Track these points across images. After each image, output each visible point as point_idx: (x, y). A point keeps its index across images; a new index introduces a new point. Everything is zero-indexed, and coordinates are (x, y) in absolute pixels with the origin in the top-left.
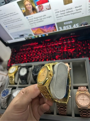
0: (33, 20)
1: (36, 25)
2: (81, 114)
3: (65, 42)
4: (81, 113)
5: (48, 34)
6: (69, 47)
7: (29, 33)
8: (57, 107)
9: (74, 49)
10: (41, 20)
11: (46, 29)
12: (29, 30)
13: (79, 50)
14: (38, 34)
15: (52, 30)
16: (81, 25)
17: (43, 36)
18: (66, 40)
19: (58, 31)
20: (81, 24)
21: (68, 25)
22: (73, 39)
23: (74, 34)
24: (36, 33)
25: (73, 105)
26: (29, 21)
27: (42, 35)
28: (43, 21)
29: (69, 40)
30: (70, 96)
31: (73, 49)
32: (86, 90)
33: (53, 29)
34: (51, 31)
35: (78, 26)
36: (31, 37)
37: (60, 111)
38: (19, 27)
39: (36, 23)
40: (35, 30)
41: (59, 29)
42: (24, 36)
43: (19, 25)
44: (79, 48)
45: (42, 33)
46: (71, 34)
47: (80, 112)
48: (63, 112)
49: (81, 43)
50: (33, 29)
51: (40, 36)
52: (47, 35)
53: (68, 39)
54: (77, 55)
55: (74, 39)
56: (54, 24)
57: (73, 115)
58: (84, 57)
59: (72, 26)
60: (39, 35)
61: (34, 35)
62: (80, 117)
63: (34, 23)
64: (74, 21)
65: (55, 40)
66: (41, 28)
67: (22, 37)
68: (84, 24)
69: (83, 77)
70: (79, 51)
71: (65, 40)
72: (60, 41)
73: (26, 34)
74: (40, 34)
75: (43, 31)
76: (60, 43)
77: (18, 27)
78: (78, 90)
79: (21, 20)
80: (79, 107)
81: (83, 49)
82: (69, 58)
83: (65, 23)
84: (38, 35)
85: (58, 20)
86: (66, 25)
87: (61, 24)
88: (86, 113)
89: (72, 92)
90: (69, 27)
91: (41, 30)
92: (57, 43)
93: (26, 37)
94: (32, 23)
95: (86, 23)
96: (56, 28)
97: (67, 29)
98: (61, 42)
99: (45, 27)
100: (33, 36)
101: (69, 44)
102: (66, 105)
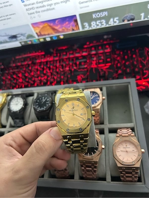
0: (35, 6)
1: (39, 16)
2: (123, 177)
3: (93, 52)
4: (122, 175)
5: (64, 35)
6: (101, 61)
7: (28, 33)
8: (80, 166)
9: (110, 64)
10: (49, 7)
11: (59, 26)
12: (28, 25)
13: (119, 65)
14: (45, 35)
15: (71, 28)
16: (123, 21)
17: (54, 38)
18: (96, 48)
19: (81, 30)
20: (122, 18)
21: (100, 19)
22: (107, 46)
23: (110, 36)
24: (40, 32)
25: (109, 161)
26: (27, 7)
27: (51, 38)
28: (53, 9)
29: (100, 48)
30: (103, 147)
31: (107, 65)
32: (132, 135)
33: (73, 26)
34: (69, 30)
35: (117, 21)
36: (31, 41)
37: (86, 173)
38: (7, 19)
39: (41, 13)
40: (39, 27)
41: (83, 27)
42: (18, 39)
43: (7, 16)
44: (119, 62)
45: (52, 34)
46: (105, 37)
47: (121, 173)
48: (91, 173)
49: (121, 53)
50: (35, 25)
51: (48, 39)
52: (62, 37)
53: (98, 46)
54: (115, 75)
55: (109, 47)
56: (75, 16)
57: (109, 178)
58: (127, 78)
59: (107, 23)
60: (47, 36)
61: (37, 37)
62: (120, 180)
63: (37, 12)
64: (112, 12)
65: (75, 47)
66: (49, 24)
67: (14, 39)
68: (128, 18)
69: (125, 112)
70: (118, 68)
71: (93, 49)
72: (85, 50)
73: (22, 35)
74: (49, 34)
75: (54, 29)
76: (84, 54)
77: (5, 19)
78: (118, 135)
79: (10, 5)
80: (119, 165)
81: (125, 63)
82: (100, 80)
83: (94, 16)
84: (44, 37)
85: (81, 8)
86: (96, 20)
87: (87, 17)
88: (131, 175)
89: (106, 139)
90: (101, 23)
91: (50, 26)
92: (79, 53)
93: (21, 39)
94: (34, 13)
95: (133, 17)
96: (77, 24)
97: (98, 27)
98: (86, 51)
99: (57, 21)
100: (36, 39)
101: (100, 55)
102: (96, 163)
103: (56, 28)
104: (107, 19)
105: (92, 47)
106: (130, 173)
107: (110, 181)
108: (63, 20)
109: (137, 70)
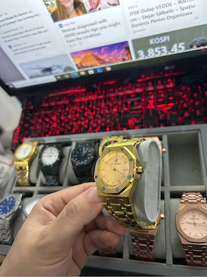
0: (75, 31)
1: (81, 44)
2: (189, 258)
3: (151, 88)
4: (189, 256)
5: (111, 67)
6: (161, 100)
7: (65, 65)
8: (130, 240)
9: (173, 104)
10: (93, 32)
11: (106, 55)
12: (66, 55)
13: (185, 105)
14: (87, 67)
15: (121, 57)
16: (191, 47)
17: (99, 71)
18: (154, 82)
19: (134, 59)
20: (190, 43)
21: (160, 45)
22: (169, 80)
23: (173, 67)
24: (81, 63)
25: (170, 236)
26: (66, 33)
27: (95, 70)
28: (99, 34)
29: (159, 82)
30: (162, 216)
31: (169, 105)
32: (202, 201)
33: (123, 55)
34: (119, 60)
35: (183, 48)
36: (69, 74)
37: (138, 250)
38: (42, 48)
39: (83, 40)
40: (79, 57)
41: (137, 56)
42: (53, 72)
43: (40, 44)
44: (185, 102)
45: (96, 65)
46: (167, 68)
47: (187, 252)
48: (146, 251)
49: (189, 89)
50: (74, 54)
51: (91, 72)
52: (109, 69)
53: (158, 80)
54: (179, 119)
55: (172, 81)
56: (127, 42)
57: (170, 259)
58: (196, 123)
59: (169, 50)
60: (90, 68)
61: (77, 70)
62: (185, 263)
63: (77, 39)
64: (175, 36)
65: (126, 81)
66: (93, 53)
67: (48, 73)
68: (197, 43)
69: (193, 170)
70: (184, 110)
71: (150, 83)
72: (139, 85)
73: (58, 67)
74: (92, 66)
75: (98, 59)
76: (138, 90)
77: (38, 49)
78: (183, 201)
79: (45, 31)
80: (184, 242)
81: (193, 103)
82: (159, 126)
83: (151, 42)
84: (86, 69)
85: (134, 32)
86: (154, 46)
87: (142, 43)
88: (200, 257)
89: (167, 206)
90: (161, 50)
91: (94, 56)
92: (131, 89)
93: (57, 73)
94: (74, 40)
95: (204, 42)
96: (129, 52)
97: (157, 56)
98: (141, 87)
99: (103, 49)
100: (75, 72)
101: (159, 92)
102: (152, 237)
103: (101, 57)
104: (169, 45)
105: (148, 81)
106: (199, 254)
107: (172, 263)
108: (111, 48)
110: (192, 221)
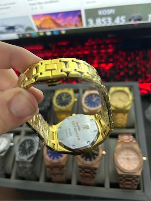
1: (41, 8)
3: (95, 51)
4: (122, 182)
5: (66, 31)
6: (103, 61)
7: (27, 25)
11: (62, 20)
12: (27, 17)
13: (121, 66)
14: (45, 28)
15: (74, 23)
16: (130, 20)
17: (56, 33)
19: (85, 26)
21: (106, 16)
22: (110, 46)
23: (114, 35)
24: (40, 25)
27: (52, 32)
28: (57, 1)
29: (102, 46)
32: (134, 141)
33: (76, 21)
34: (72, 25)
35: (124, 21)
36: (30, 34)
37: (84, 178)
38: (7, 8)
39: (43, 5)
40: (39, 20)
41: (87, 23)
42: (17, 30)
43: (6, 5)
45: (53, 28)
46: (110, 36)
48: (90, 179)
49: (124, 54)
50: (36, 17)
51: (49, 33)
52: (63, 32)
53: (101, 44)
55: (113, 47)
56: (79, 11)
57: (107, 184)
58: (129, 81)
59: (113, 20)
60: (48, 30)
61: (36, 30)
62: (119, 187)
63: (39, 3)
66: (51, 17)
67: (11, 31)
70: (120, 70)
71: (95, 47)
72: (86, 48)
73: (21, 26)
74: (50, 28)
75: (56, 23)
76: (86, 52)
77: (3, 9)
78: (119, 141)
80: (120, 172)
81: (127, 65)
83: (100, 13)
84: (44, 31)
85: (87, 3)
86: (102, 16)
87: (92, 13)
88: (131, 183)
90: (107, 20)
91: (52, 20)
92: (80, 50)
93: (19, 31)
94: (35, 4)
95: (139, 18)
96: (81, 20)
97: (104, 25)
98: (87, 50)
99: (60, 15)
100: (35, 32)
101: (102, 55)
102: (96, 169)
103: (58, 22)
104: (114, 17)
105: (94, 45)
107: (109, 187)
108: (67, 14)
109: (139, 73)
110: (126, 157)
